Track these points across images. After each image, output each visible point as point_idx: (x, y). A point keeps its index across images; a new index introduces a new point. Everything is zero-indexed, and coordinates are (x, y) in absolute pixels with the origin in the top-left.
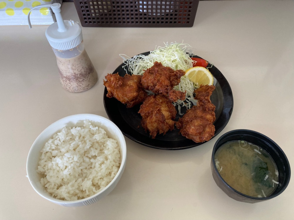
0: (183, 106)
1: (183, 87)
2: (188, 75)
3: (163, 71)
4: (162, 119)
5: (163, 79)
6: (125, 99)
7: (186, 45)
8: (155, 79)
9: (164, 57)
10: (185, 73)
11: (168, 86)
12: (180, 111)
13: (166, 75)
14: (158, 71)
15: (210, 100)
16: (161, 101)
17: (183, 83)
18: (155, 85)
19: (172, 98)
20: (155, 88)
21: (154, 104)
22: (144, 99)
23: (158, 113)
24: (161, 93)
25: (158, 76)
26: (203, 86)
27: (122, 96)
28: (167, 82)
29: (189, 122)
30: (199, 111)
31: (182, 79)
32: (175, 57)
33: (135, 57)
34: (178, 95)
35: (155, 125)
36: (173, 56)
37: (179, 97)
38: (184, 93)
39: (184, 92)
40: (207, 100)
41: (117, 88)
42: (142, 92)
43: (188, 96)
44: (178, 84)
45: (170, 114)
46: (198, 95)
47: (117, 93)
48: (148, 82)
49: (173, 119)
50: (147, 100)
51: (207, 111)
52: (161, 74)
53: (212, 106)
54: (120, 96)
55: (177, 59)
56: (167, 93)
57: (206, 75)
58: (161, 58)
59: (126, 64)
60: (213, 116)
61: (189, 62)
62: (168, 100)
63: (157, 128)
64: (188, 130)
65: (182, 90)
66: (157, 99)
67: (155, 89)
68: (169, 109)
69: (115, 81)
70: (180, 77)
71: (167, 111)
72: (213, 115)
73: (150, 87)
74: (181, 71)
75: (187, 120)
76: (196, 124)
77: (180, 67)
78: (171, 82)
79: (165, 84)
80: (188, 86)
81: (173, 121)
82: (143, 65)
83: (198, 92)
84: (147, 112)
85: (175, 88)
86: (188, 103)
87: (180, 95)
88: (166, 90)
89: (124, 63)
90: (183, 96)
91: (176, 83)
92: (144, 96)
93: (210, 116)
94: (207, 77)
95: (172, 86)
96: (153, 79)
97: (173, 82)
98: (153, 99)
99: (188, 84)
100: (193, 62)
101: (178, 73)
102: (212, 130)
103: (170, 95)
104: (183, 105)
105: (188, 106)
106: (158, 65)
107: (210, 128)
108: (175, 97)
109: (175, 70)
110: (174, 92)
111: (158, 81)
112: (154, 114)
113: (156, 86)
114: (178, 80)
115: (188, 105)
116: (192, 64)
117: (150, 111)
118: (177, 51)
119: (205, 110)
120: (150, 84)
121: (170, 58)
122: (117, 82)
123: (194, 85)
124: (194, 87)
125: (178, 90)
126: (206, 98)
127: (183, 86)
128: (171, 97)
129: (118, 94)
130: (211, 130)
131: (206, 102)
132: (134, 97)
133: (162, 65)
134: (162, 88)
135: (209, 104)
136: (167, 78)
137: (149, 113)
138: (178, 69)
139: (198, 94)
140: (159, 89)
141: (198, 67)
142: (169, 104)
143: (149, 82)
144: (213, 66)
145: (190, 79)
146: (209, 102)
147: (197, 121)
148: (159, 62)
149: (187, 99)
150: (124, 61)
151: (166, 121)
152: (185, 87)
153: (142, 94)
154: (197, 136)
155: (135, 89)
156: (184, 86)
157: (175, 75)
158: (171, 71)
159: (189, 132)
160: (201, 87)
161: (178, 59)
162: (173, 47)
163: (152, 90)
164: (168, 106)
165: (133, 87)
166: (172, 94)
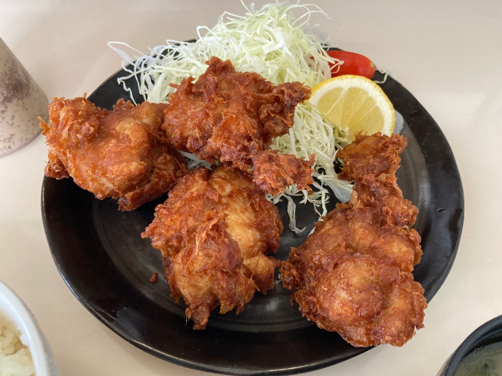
0: (304, 201)
1: (303, 142)
2: (318, 104)
3: (235, 86)
4: (226, 262)
5: (233, 113)
6: (104, 184)
7: (311, 8)
8: (207, 115)
9: (241, 41)
10: (308, 92)
11: (249, 139)
12: (293, 220)
13: (245, 99)
14: (217, 86)
15: (396, 186)
16: (228, 189)
17: (303, 128)
18: (206, 136)
19: (264, 182)
20: (205, 144)
21: (200, 202)
22: (172, 181)
23: (213, 238)
24: (230, 163)
25: (218, 102)
26: (366, 137)
27: (90, 172)
28: (245, 125)
29: (327, 271)
30: (361, 227)
31: (299, 114)
32: (276, 43)
33: (158, 51)
34: (286, 172)
35: (204, 283)
36: (268, 41)
37: (289, 179)
38: (305, 164)
39: (307, 159)
40: (385, 185)
41: (77, 146)
42: (165, 158)
43: (318, 168)
44: (285, 132)
45: (258, 235)
46: (351, 166)
47: (75, 164)
48: (184, 125)
49: (269, 251)
50: (180, 188)
51: (389, 226)
52: (227, 98)
53: (409, 208)
54: (85, 174)
55: (281, 49)
56: (249, 162)
57: (374, 103)
58: (231, 47)
59: (130, 71)
60: (414, 248)
61: (321, 62)
62: (252, 187)
63: (211, 293)
64: (326, 305)
65: (299, 149)
66: (216, 182)
67: (207, 149)
68: (256, 217)
69: (70, 123)
70: (292, 107)
71: (250, 226)
72: (412, 243)
73: (189, 141)
74: (296, 88)
75: (320, 260)
76: (355, 280)
77: (293, 75)
78: (261, 124)
79: (239, 130)
80: (317, 138)
81: (271, 262)
82: (178, 73)
83: (352, 156)
84: (172, 232)
85: (277, 143)
86: (318, 190)
87: (294, 169)
88: (243, 153)
89: (126, 70)
90: (304, 172)
91: (279, 129)
92: (175, 171)
93: (404, 249)
94: (377, 109)
95: (266, 137)
96: (200, 115)
97: (270, 123)
98: (200, 182)
99: (317, 131)
100: (334, 63)
101: (286, 92)
102: (415, 304)
103: (259, 170)
104: (302, 198)
105: (318, 202)
106: (219, 68)
107: (406, 295)
108: (277, 176)
109: (275, 82)
110: (270, 159)
111: (218, 119)
112: (198, 243)
113: (210, 136)
114: (285, 118)
115: (320, 198)
116: (328, 70)
117: (184, 232)
118: (283, 26)
119: (383, 223)
120: (191, 132)
121: (260, 47)
122: (76, 126)
123: (337, 133)
124: (336, 140)
125: (285, 151)
126: (383, 177)
127: (303, 138)
128: (261, 177)
129: (77, 168)
130: (412, 304)
131: (385, 195)
132: (130, 179)
133: (232, 68)
134: (230, 144)
135: (397, 203)
136: (249, 111)
137: (180, 239)
138: (286, 81)
139: (351, 164)
140: (218, 149)
141: (349, 76)
142: (258, 200)
143: (189, 124)
144: (389, 77)
145: (325, 114)
146: (393, 192)
147: (356, 266)
148: (224, 60)
149: (315, 179)
150: (127, 64)
151: (245, 262)
152: (309, 142)
153: (165, 164)
154: (360, 326)
155: (135, 148)
156: (306, 138)
157: (277, 100)
158: (262, 87)
159: (331, 313)
160: (359, 139)
161: (286, 50)
162: (267, 14)
163: (198, 151)
164: (252, 205)
165: (130, 141)
166: (266, 166)
